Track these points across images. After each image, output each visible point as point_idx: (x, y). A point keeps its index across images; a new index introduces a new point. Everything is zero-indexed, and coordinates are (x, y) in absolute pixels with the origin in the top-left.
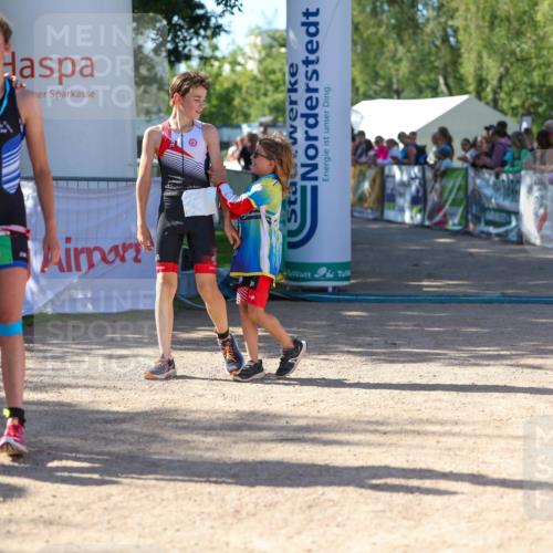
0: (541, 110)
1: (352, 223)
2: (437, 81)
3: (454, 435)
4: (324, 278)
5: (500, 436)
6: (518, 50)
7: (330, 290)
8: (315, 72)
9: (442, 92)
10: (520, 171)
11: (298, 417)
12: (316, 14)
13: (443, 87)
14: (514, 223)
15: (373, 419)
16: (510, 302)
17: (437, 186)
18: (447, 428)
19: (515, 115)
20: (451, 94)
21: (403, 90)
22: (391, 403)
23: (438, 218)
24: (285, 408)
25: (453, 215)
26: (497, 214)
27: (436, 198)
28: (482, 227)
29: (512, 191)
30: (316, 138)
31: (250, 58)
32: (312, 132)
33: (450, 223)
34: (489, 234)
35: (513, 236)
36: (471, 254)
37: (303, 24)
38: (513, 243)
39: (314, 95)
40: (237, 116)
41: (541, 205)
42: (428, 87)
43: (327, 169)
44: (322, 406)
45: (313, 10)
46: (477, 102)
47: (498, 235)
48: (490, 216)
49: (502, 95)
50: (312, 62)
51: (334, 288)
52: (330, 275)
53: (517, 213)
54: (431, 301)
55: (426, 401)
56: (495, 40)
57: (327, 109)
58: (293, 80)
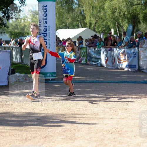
0: (106, 31)
1: (56, 62)
2: (79, 24)
3: (83, 118)
4: (49, 76)
5: (96, 118)
6: (100, 16)
7: (51, 80)
8: (46, 22)
9: (80, 27)
10: (101, 48)
11: (42, 114)
12: (46, 6)
13: (80, 26)
14: (99, 61)
15: (62, 114)
16: (98, 82)
17: (79, 52)
18: (81, 116)
19: (99, 33)
20: (82, 27)
21: (70, 27)
22: (67, 109)
23: (79, 60)
24: (39, 111)
25: (83, 59)
26: (95, 59)
27: (79, 55)
28: (91, 63)
29: (99, 53)
30: (46, 39)
31: (29, 18)
32: (45, 38)
33: (83, 62)
34: (93, 64)
35: (99, 65)
36: (88, 70)
37: (43, 9)
38: (99, 67)
39: (46, 28)
40: (25, 34)
41: (106, 57)
42: (76, 25)
43: (49, 48)
44: (48, 110)
45: (45, 5)
46: (89, 29)
47: (95, 64)
48: (93, 60)
49: (96, 27)
50: (45, 19)
51: (52, 79)
52: (50, 76)
53: (100, 59)
54: (77, 82)
55: (76, 109)
56: (94, 13)
57: (49, 32)
58: (40, 24)
